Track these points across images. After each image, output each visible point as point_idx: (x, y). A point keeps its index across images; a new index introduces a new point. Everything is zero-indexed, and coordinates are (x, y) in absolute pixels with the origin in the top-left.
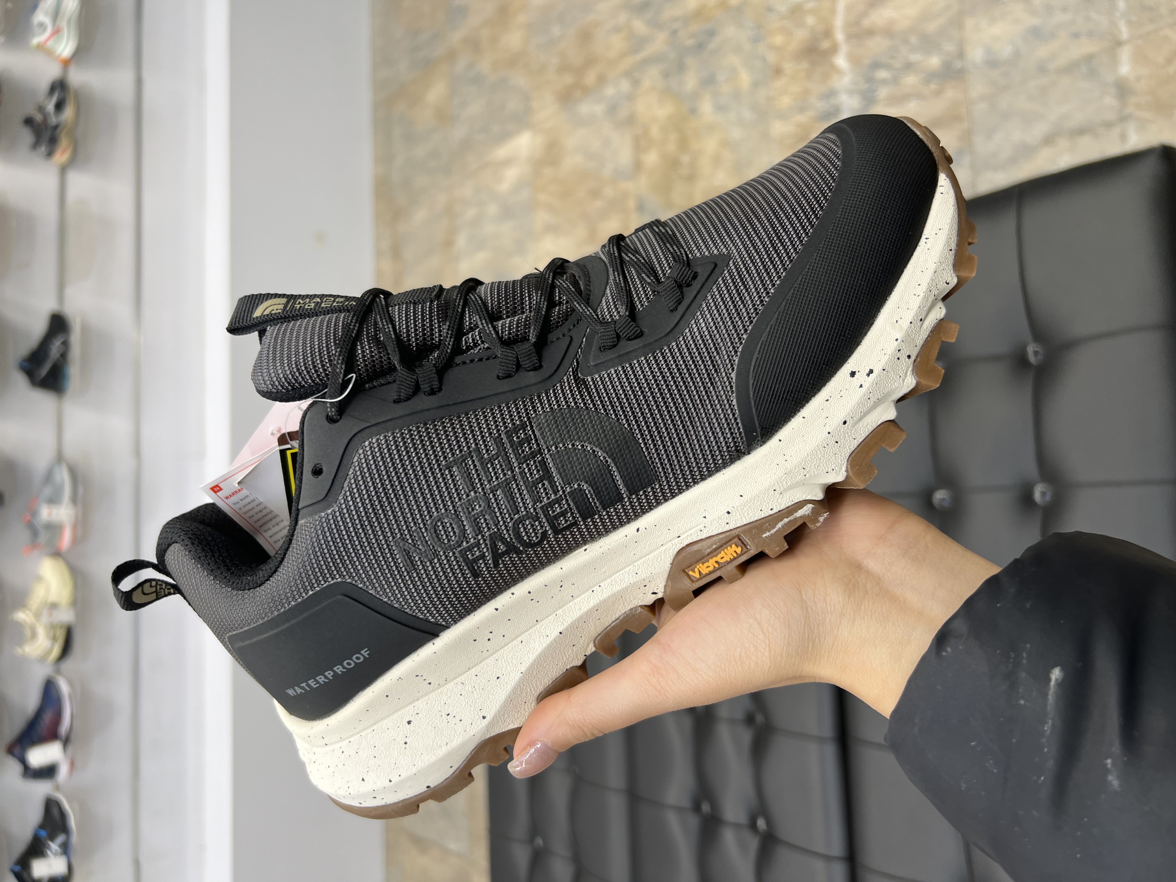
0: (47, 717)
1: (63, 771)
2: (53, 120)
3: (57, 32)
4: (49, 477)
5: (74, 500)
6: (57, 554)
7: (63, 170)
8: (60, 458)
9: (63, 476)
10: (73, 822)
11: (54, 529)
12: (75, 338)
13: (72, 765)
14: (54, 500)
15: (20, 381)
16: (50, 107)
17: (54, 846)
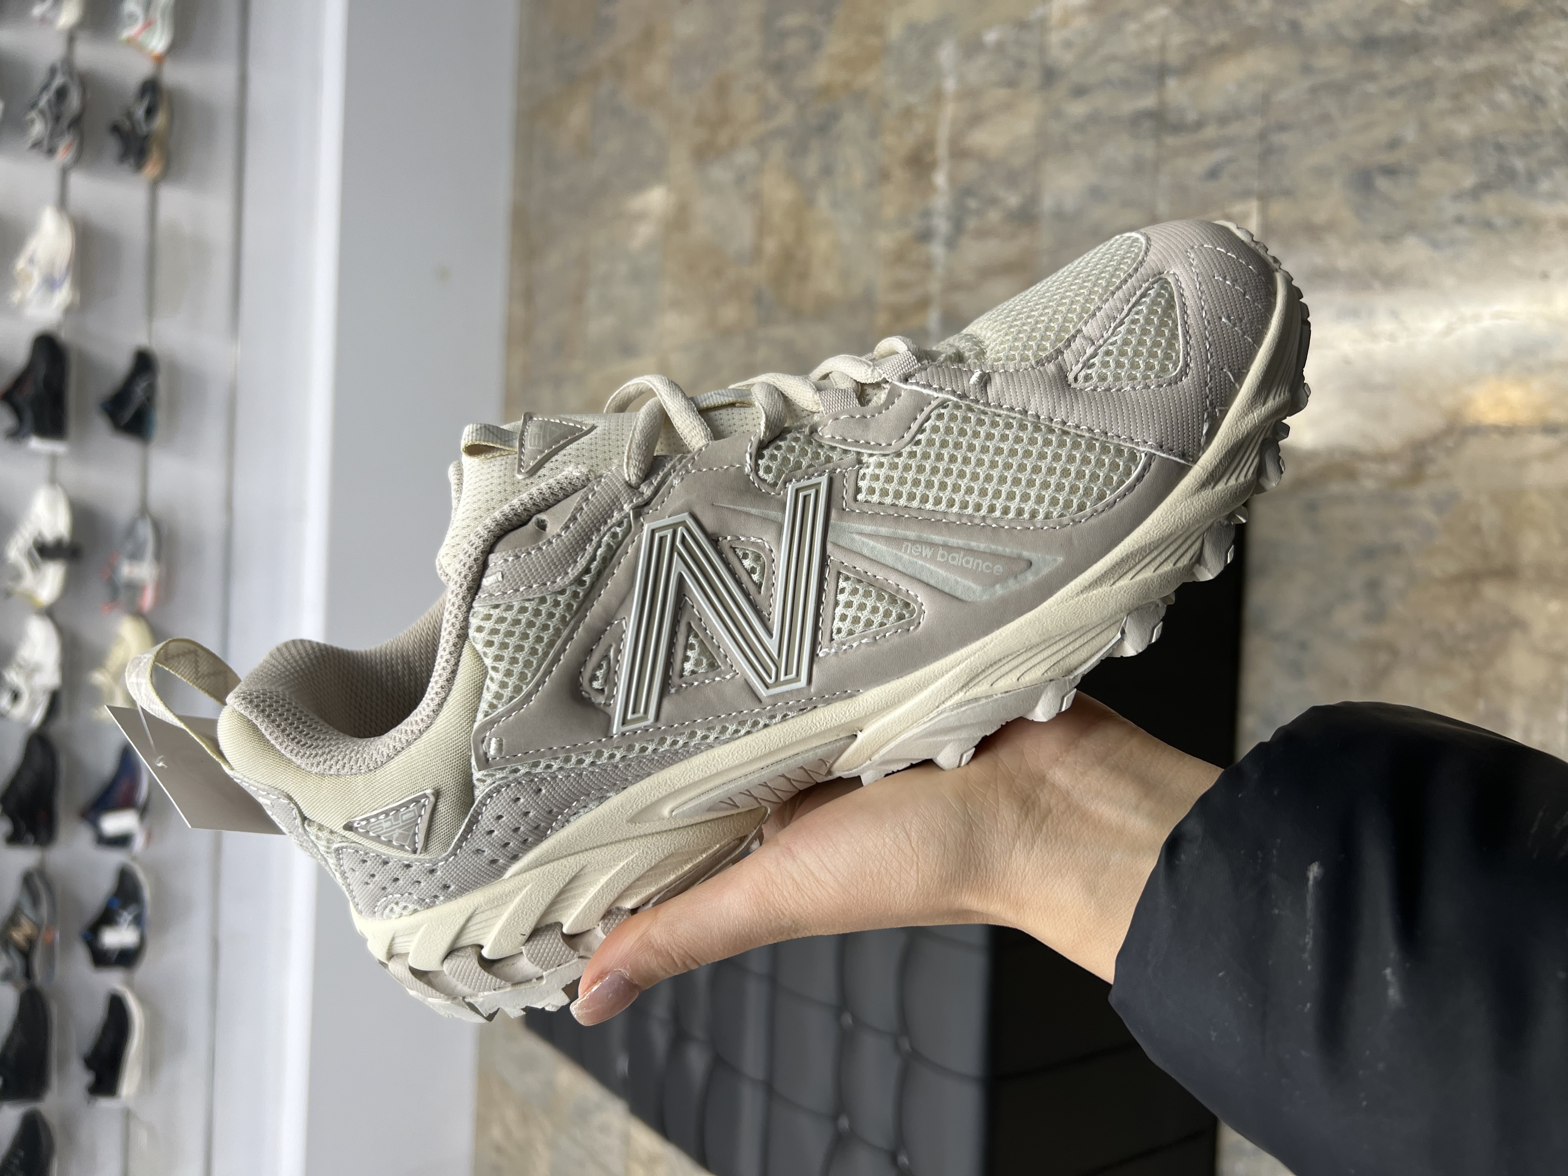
0: (123, 787)
1: (139, 842)
2: (144, 129)
3: (149, 24)
4: (131, 531)
5: (158, 557)
6: (138, 614)
7: (154, 185)
8: (144, 510)
9: (146, 532)
10: (147, 893)
11: (134, 588)
12: (162, 382)
13: (149, 837)
14: (135, 556)
15: (101, 426)
16: (140, 112)
17: (126, 917)
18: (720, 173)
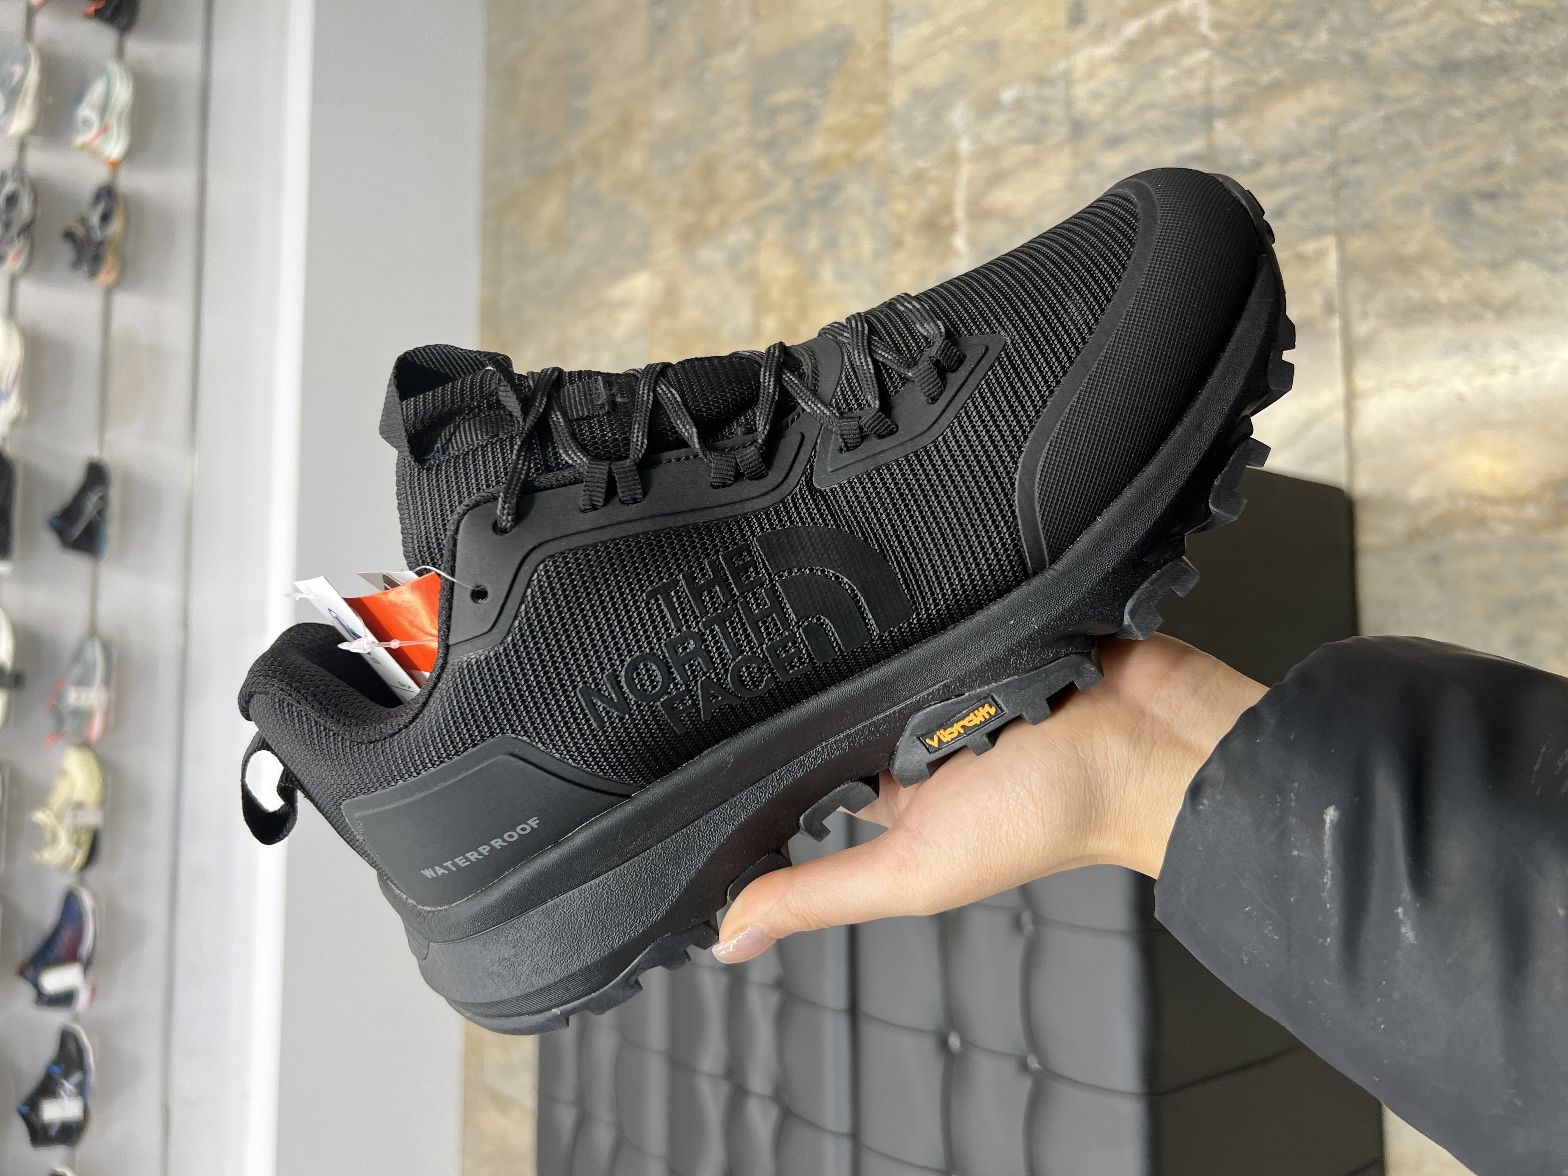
0: (66, 935)
1: (83, 999)
2: (98, 235)
3: (104, 129)
4: (78, 655)
5: (107, 682)
6: (85, 745)
7: (109, 292)
8: (93, 632)
9: (95, 654)
10: (91, 1059)
11: (82, 715)
12: (115, 493)
13: (94, 992)
14: (83, 682)
15: (49, 541)
16: (95, 219)
17: (68, 1086)
18: (710, 254)
